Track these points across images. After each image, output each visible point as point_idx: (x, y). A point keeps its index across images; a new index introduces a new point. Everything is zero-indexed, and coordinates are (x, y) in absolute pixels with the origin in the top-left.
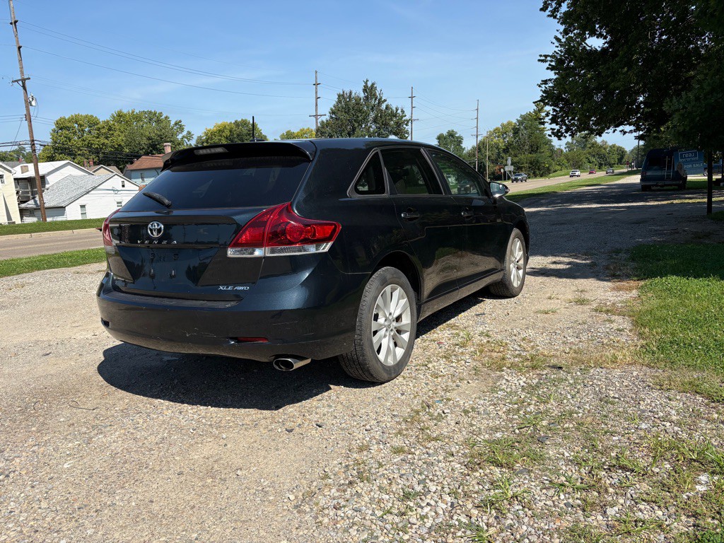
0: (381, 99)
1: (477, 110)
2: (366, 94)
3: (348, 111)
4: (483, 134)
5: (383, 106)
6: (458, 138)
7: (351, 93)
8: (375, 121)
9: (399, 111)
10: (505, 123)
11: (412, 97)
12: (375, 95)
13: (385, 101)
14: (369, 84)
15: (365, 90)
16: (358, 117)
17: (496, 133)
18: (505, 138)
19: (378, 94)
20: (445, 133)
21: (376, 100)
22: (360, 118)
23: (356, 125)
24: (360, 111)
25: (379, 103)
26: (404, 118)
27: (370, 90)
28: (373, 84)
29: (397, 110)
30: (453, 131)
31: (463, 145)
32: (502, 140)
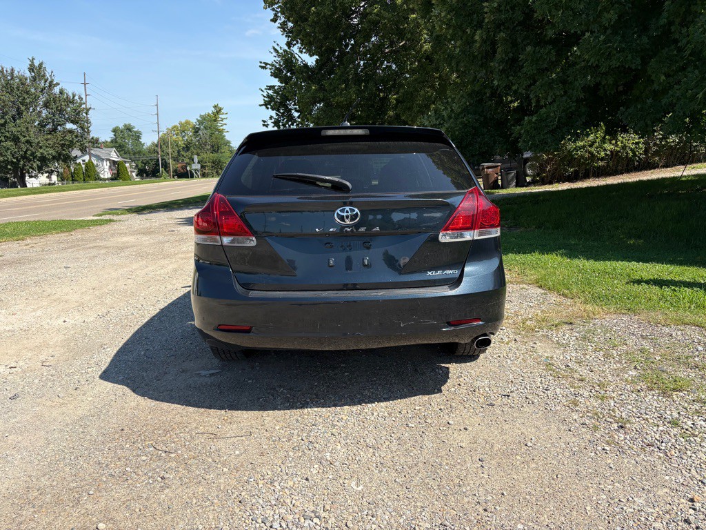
0: (51, 82)
1: (157, 105)
2: (33, 74)
3: (12, 90)
4: (164, 130)
5: (57, 90)
6: (136, 132)
7: (12, 70)
8: (46, 105)
9: (76, 98)
10: (183, 121)
11: (85, 84)
12: (44, 76)
13: (58, 84)
14: (37, 63)
15: (31, 69)
16: (24, 99)
17: (174, 131)
18: (184, 136)
19: (48, 75)
20: (121, 126)
21: (46, 82)
22: (28, 101)
23: (23, 108)
24: (27, 93)
25: (50, 86)
26: (83, 106)
27: (37, 71)
28: (41, 64)
29: (74, 96)
30: (130, 125)
31: (143, 140)
32: (181, 139)
